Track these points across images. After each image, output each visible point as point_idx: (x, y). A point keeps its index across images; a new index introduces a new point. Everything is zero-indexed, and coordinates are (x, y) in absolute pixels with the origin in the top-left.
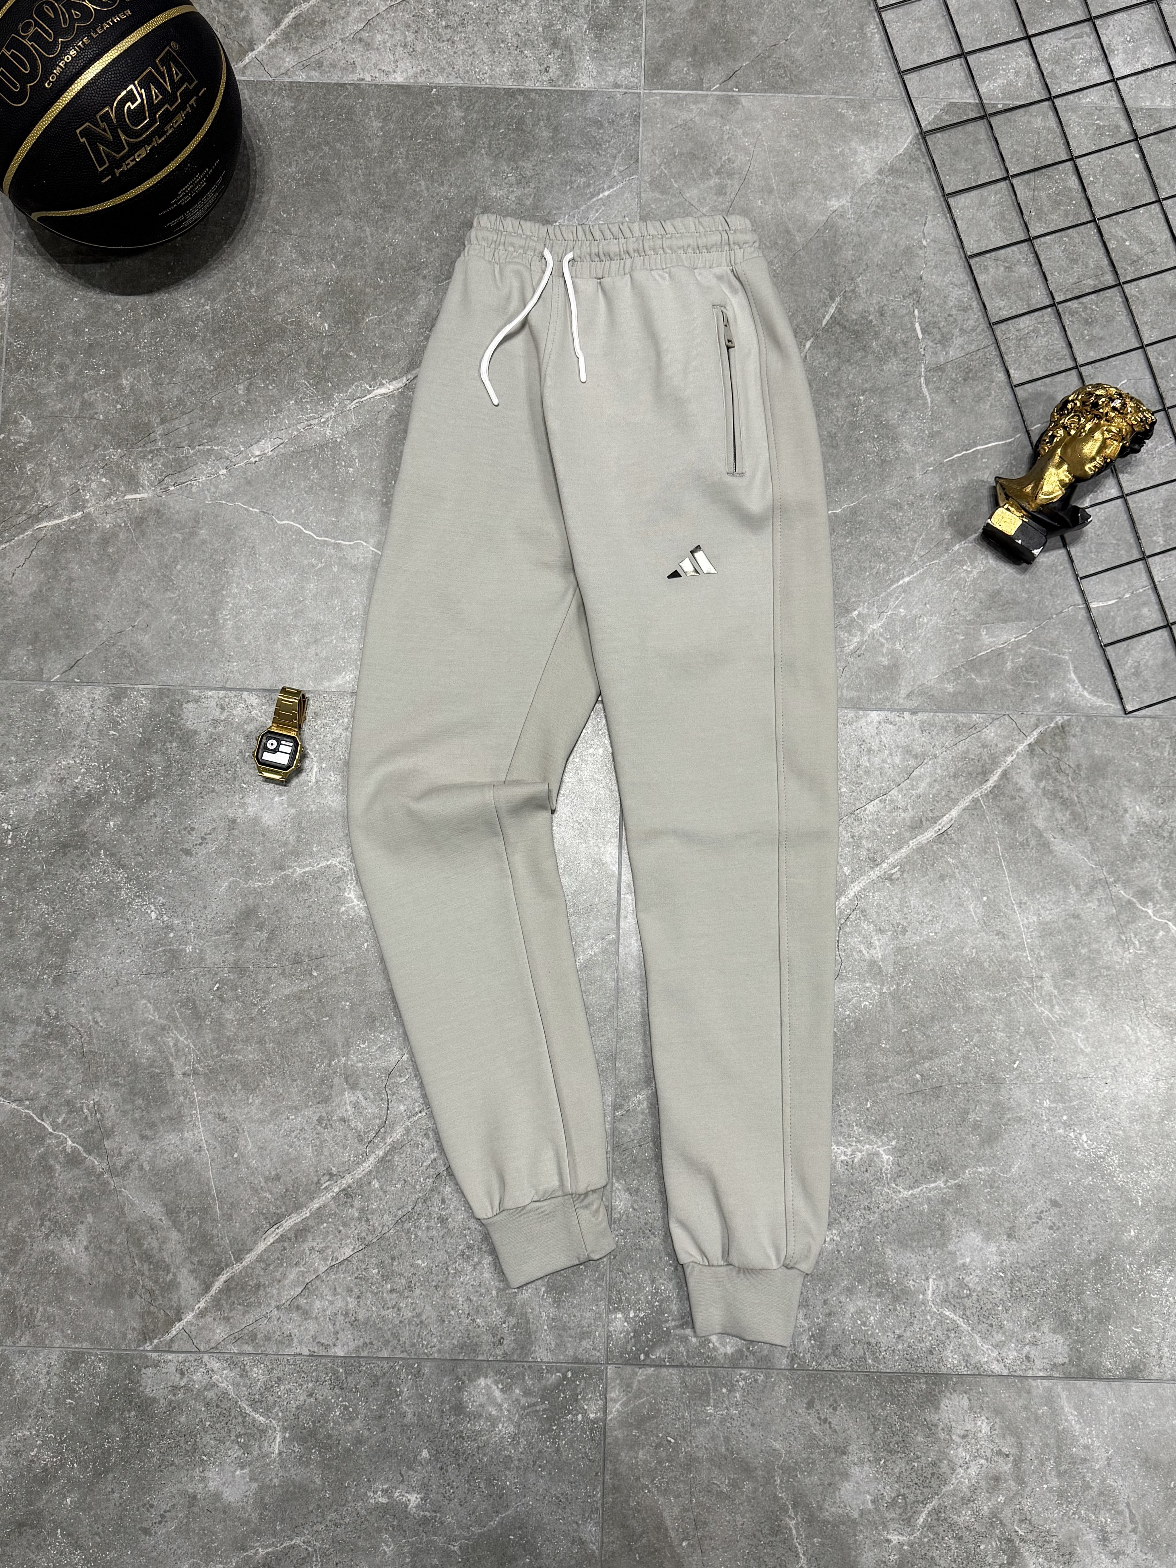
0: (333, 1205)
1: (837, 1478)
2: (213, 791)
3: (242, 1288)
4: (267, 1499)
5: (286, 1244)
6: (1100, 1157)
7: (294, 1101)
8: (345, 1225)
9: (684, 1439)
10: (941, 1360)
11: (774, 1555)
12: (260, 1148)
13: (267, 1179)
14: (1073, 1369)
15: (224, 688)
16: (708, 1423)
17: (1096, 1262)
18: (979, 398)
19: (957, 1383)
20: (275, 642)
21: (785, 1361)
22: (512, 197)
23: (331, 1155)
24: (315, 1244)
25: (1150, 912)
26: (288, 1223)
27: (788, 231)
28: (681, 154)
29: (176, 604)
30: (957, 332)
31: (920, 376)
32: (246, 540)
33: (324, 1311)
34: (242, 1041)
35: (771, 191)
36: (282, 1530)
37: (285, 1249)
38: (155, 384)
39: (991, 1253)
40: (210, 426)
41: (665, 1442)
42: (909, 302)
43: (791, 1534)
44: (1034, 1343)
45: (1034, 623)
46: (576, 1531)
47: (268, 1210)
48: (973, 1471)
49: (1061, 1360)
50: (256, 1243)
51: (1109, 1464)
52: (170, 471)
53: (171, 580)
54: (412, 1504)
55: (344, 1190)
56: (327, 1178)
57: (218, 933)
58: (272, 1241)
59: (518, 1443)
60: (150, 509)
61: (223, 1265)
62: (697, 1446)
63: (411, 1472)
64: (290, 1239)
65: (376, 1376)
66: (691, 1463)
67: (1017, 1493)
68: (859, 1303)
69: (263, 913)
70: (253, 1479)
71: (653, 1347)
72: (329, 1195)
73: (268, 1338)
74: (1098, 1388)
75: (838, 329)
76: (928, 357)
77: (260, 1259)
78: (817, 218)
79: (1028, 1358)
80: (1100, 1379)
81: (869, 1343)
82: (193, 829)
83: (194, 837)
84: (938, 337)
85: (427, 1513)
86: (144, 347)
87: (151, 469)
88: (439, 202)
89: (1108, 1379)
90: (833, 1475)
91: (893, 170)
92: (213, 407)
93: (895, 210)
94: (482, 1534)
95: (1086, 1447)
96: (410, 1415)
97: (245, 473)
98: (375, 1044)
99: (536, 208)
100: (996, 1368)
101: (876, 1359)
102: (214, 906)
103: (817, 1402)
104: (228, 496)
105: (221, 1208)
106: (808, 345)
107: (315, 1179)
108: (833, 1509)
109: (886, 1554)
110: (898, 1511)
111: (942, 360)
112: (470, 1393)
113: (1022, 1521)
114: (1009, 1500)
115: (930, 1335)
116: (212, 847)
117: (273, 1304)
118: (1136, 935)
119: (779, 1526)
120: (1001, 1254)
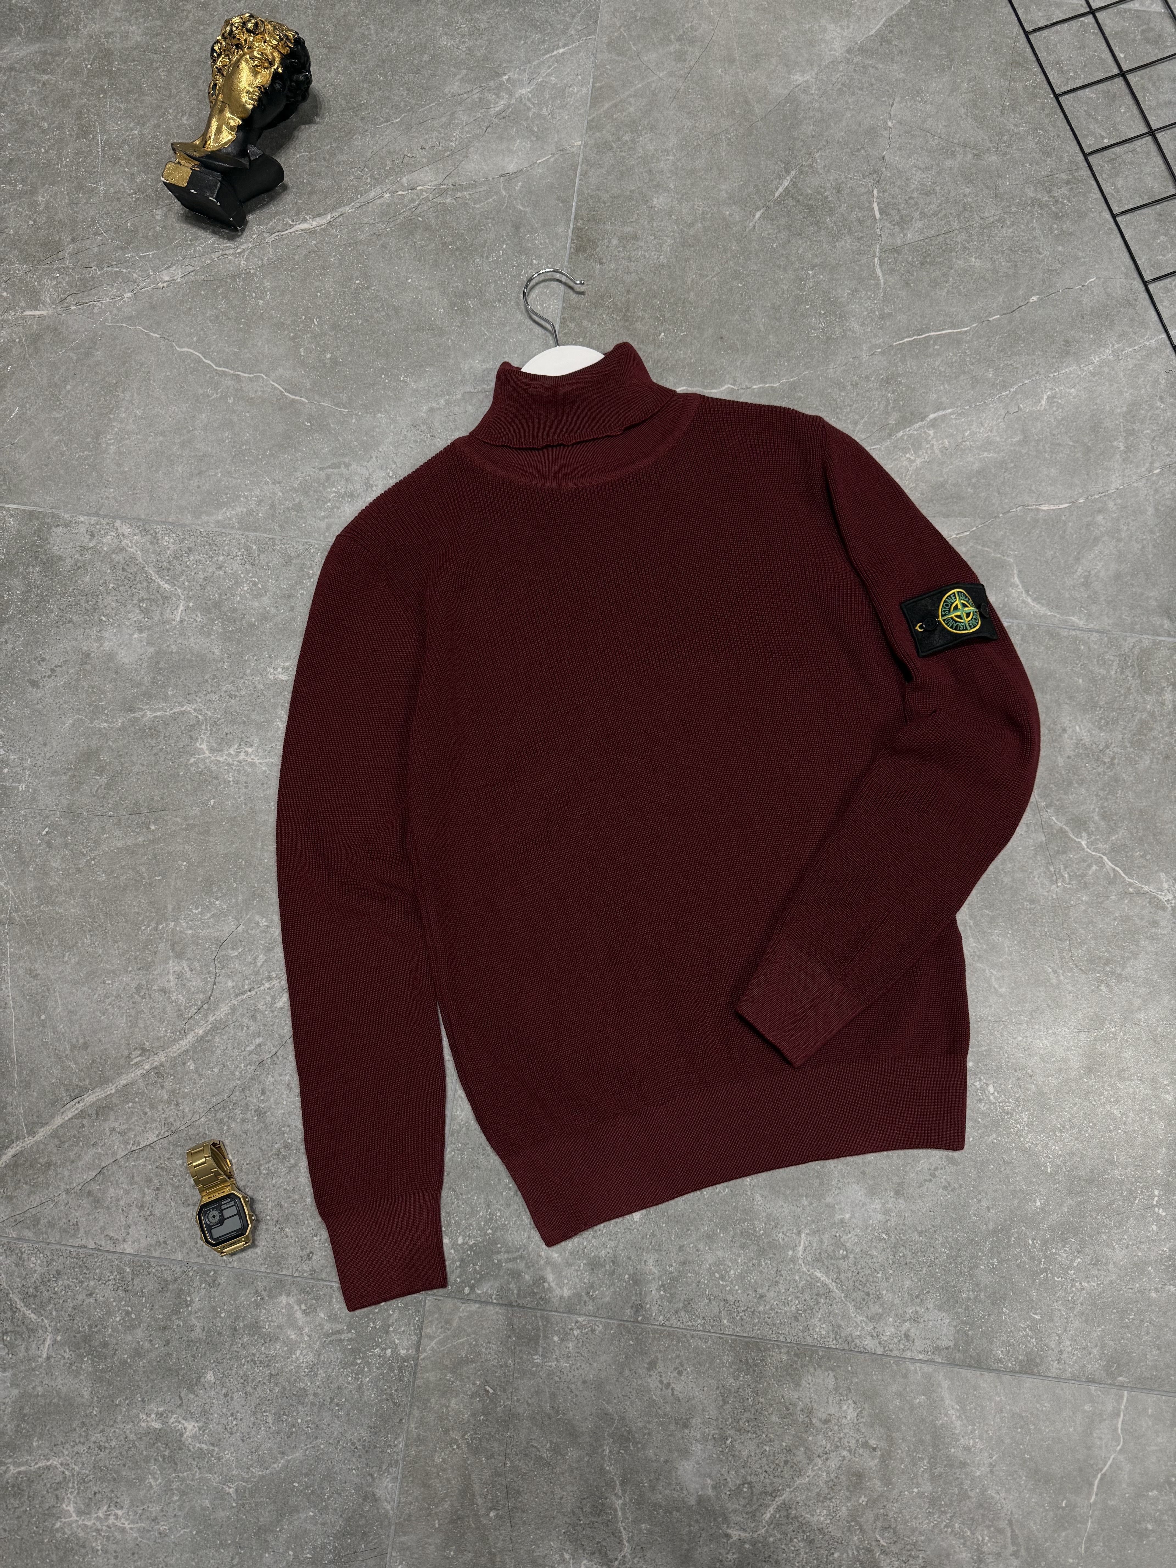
0: (141, 1083)
1: (676, 1454)
2: (71, 621)
3: (31, 1166)
4: (26, 1410)
5: (85, 1122)
6: (1007, 1113)
7: (113, 965)
8: (152, 1107)
9: (505, 1390)
10: (806, 1329)
11: (594, 1538)
12: (70, 1012)
13: (73, 1047)
14: (958, 1355)
15: (96, 514)
16: (534, 1375)
17: (995, 1232)
18: (935, 284)
19: (823, 1357)
20: (157, 471)
21: (628, 1312)
22: (463, 47)
23: (146, 1027)
24: (116, 1125)
25: (1084, 843)
26: (90, 1098)
27: (747, 102)
28: (642, 18)
29: (60, 424)
30: (917, 215)
31: (874, 256)
32: (142, 365)
33: (118, 1200)
34: (65, 892)
35: (732, 61)
36: (39, 1447)
37: (83, 1126)
38: (72, 202)
39: (875, 1210)
40: (121, 248)
41: (482, 1392)
42: (869, 181)
43: (616, 1516)
44: (915, 1320)
45: (978, 521)
46: (369, 1485)
47: (71, 1081)
48: (833, 1464)
49: (944, 1343)
50: (52, 1117)
51: (992, 1472)
52: (74, 290)
53: (59, 400)
54: (188, 1433)
55: (155, 1068)
56: (139, 1052)
57: (55, 773)
58: (70, 1115)
59: (316, 1375)
60: (48, 326)
61: (13, 1137)
62: (518, 1400)
63: (191, 1396)
64: (90, 1116)
65: (166, 1280)
66: (510, 1419)
67: (882, 1495)
68: (720, 1254)
69: (105, 757)
70: (14, 1385)
71: (479, 1281)
72: (139, 1073)
73: (51, 1225)
74: (986, 1381)
75: (791, 202)
76: (884, 238)
77: (55, 1135)
78: (779, 90)
79: (907, 1336)
80: (989, 1370)
81: (726, 1301)
82: (43, 660)
83: (44, 668)
84: (897, 218)
85: (203, 1446)
86: (66, 166)
87: (54, 287)
88: (387, 46)
89: (997, 1370)
90: (670, 1451)
91: (863, 50)
92: (128, 231)
93: (861, 89)
94: (264, 1477)
95: (967, 1449)
96: (198, 1330)
97: (150, 297)
98: (209, 910)
99: (486, 59)
100: (869, 1343)
101: (732, 1320)
102: (55, 744)
103: (660, 1364)
104: (130, 319)
105: (20, 1074)
106: (758, 215)
107: (126, 1053)
108: (667, 1492)
109: (723, 1551)
110: (743, 1502)
111: (899, 242)
112: (269, 1312)
113: (884, 1529)
114: (873, 1502)
115: (797, 1298)
116: (61, 681)
117: (63, 1186)
118: (1066, 868)
119: (603, 1504)
120: (887, 1212)
